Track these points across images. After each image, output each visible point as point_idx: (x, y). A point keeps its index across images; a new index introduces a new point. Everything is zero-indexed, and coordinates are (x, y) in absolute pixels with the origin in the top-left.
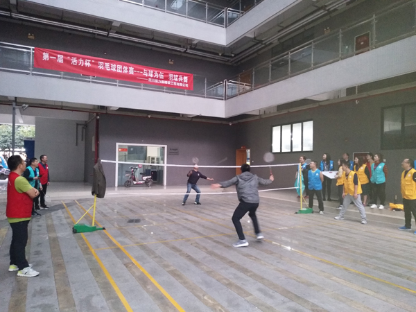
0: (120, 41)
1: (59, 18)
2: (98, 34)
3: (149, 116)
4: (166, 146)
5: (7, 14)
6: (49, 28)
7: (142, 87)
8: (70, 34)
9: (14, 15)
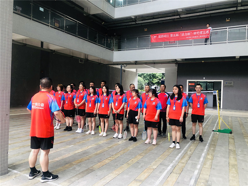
0: (188, 18)
1: (152, 18)
2: (177, 18)
3: (203, 61)
4: (222, 81)
5: (134, 23)
6: (152, 23)
7: (193, 44)
8: (163, 23)
9: (137, 22)
